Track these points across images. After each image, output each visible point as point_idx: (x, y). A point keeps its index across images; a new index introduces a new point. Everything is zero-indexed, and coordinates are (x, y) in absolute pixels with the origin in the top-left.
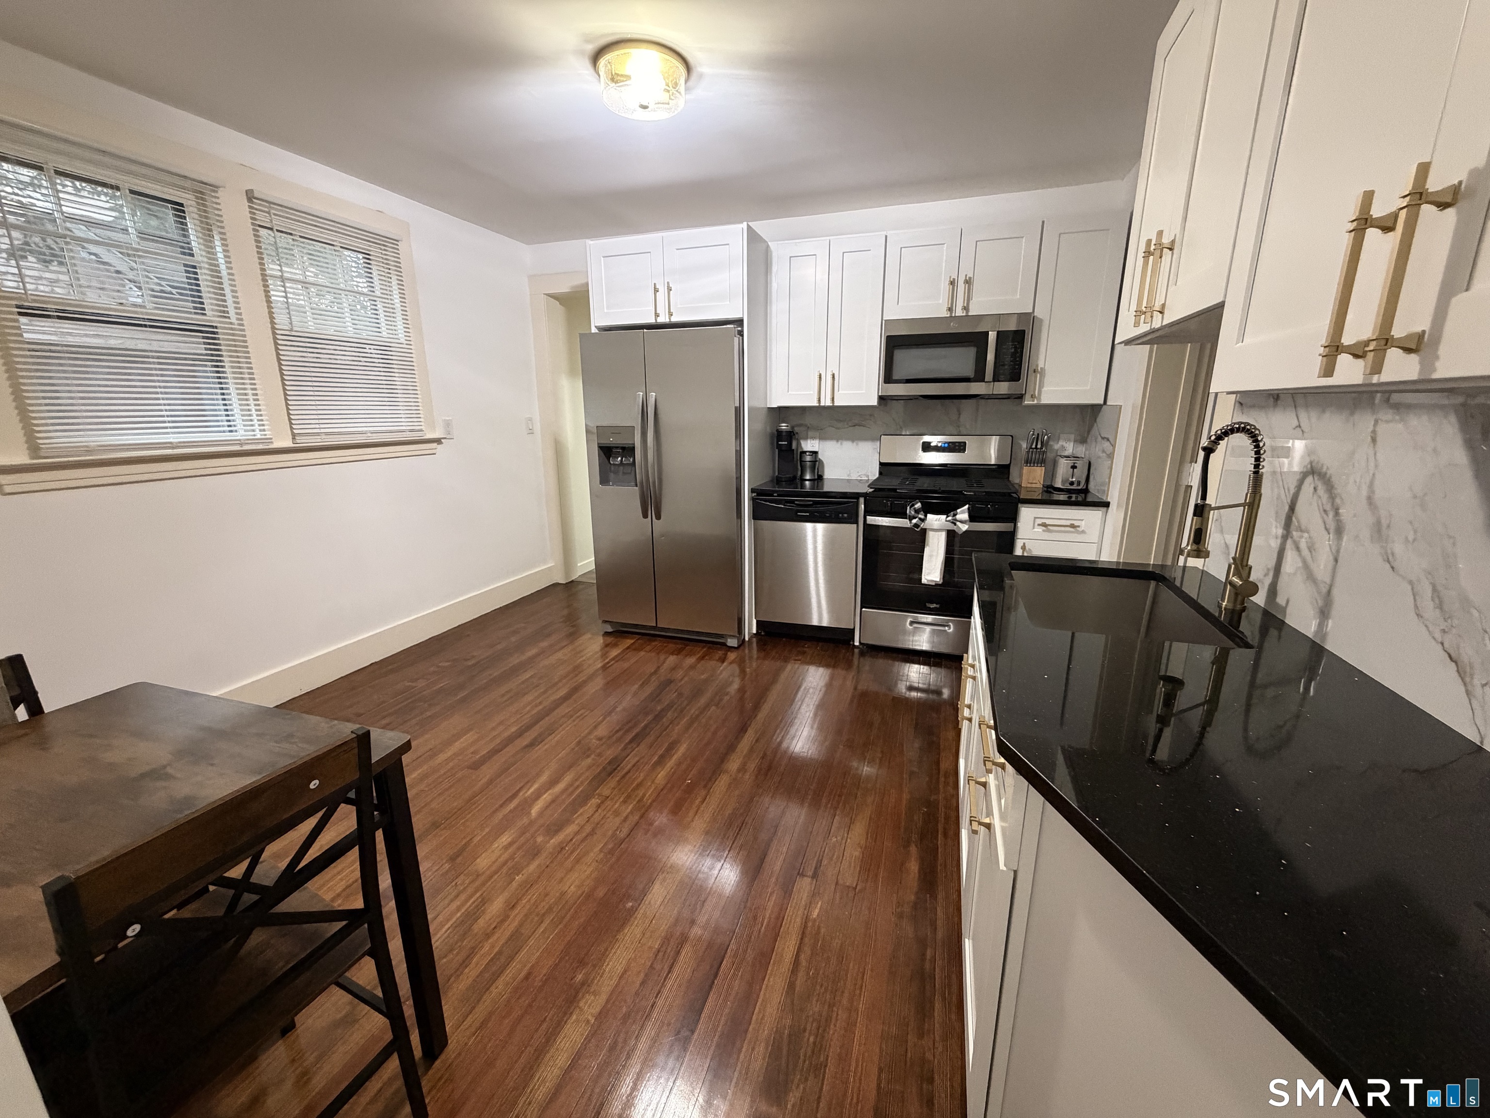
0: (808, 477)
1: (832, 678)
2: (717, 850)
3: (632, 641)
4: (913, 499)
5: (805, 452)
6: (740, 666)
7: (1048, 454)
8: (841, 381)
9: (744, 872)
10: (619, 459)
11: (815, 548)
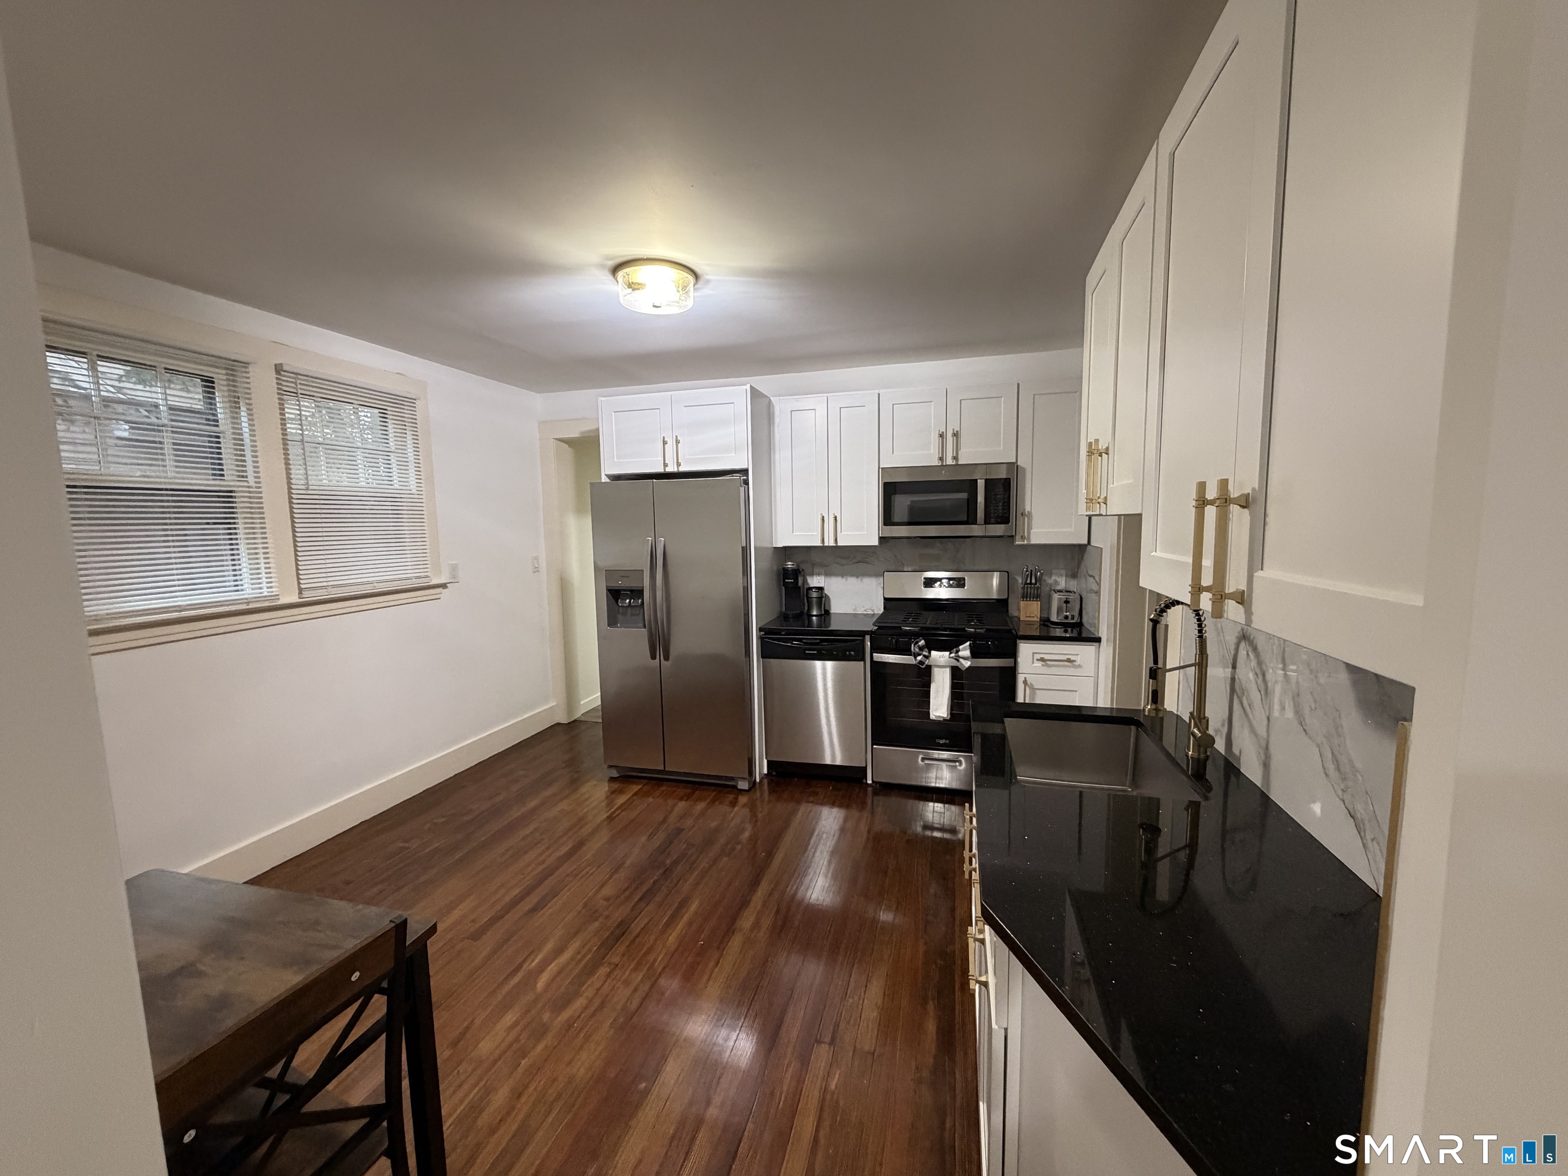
0: (815, 613)
1: (846, 820)
2: (732, 1018)
3: (640, 787)
4: (916, 636)
5: (811, 588)
6: (751, 810)
7: (1043, 588)
8: (844, 523)
9: (760, 1043)
10: (628, 601)
11: (825, 685)
